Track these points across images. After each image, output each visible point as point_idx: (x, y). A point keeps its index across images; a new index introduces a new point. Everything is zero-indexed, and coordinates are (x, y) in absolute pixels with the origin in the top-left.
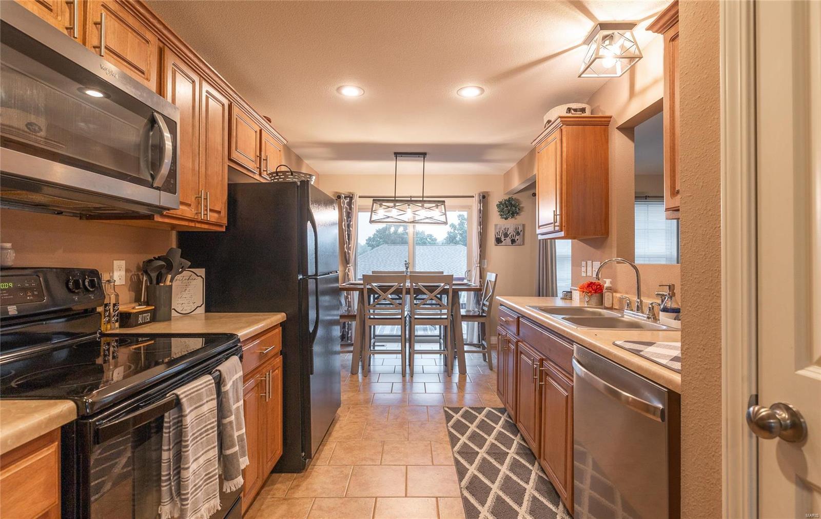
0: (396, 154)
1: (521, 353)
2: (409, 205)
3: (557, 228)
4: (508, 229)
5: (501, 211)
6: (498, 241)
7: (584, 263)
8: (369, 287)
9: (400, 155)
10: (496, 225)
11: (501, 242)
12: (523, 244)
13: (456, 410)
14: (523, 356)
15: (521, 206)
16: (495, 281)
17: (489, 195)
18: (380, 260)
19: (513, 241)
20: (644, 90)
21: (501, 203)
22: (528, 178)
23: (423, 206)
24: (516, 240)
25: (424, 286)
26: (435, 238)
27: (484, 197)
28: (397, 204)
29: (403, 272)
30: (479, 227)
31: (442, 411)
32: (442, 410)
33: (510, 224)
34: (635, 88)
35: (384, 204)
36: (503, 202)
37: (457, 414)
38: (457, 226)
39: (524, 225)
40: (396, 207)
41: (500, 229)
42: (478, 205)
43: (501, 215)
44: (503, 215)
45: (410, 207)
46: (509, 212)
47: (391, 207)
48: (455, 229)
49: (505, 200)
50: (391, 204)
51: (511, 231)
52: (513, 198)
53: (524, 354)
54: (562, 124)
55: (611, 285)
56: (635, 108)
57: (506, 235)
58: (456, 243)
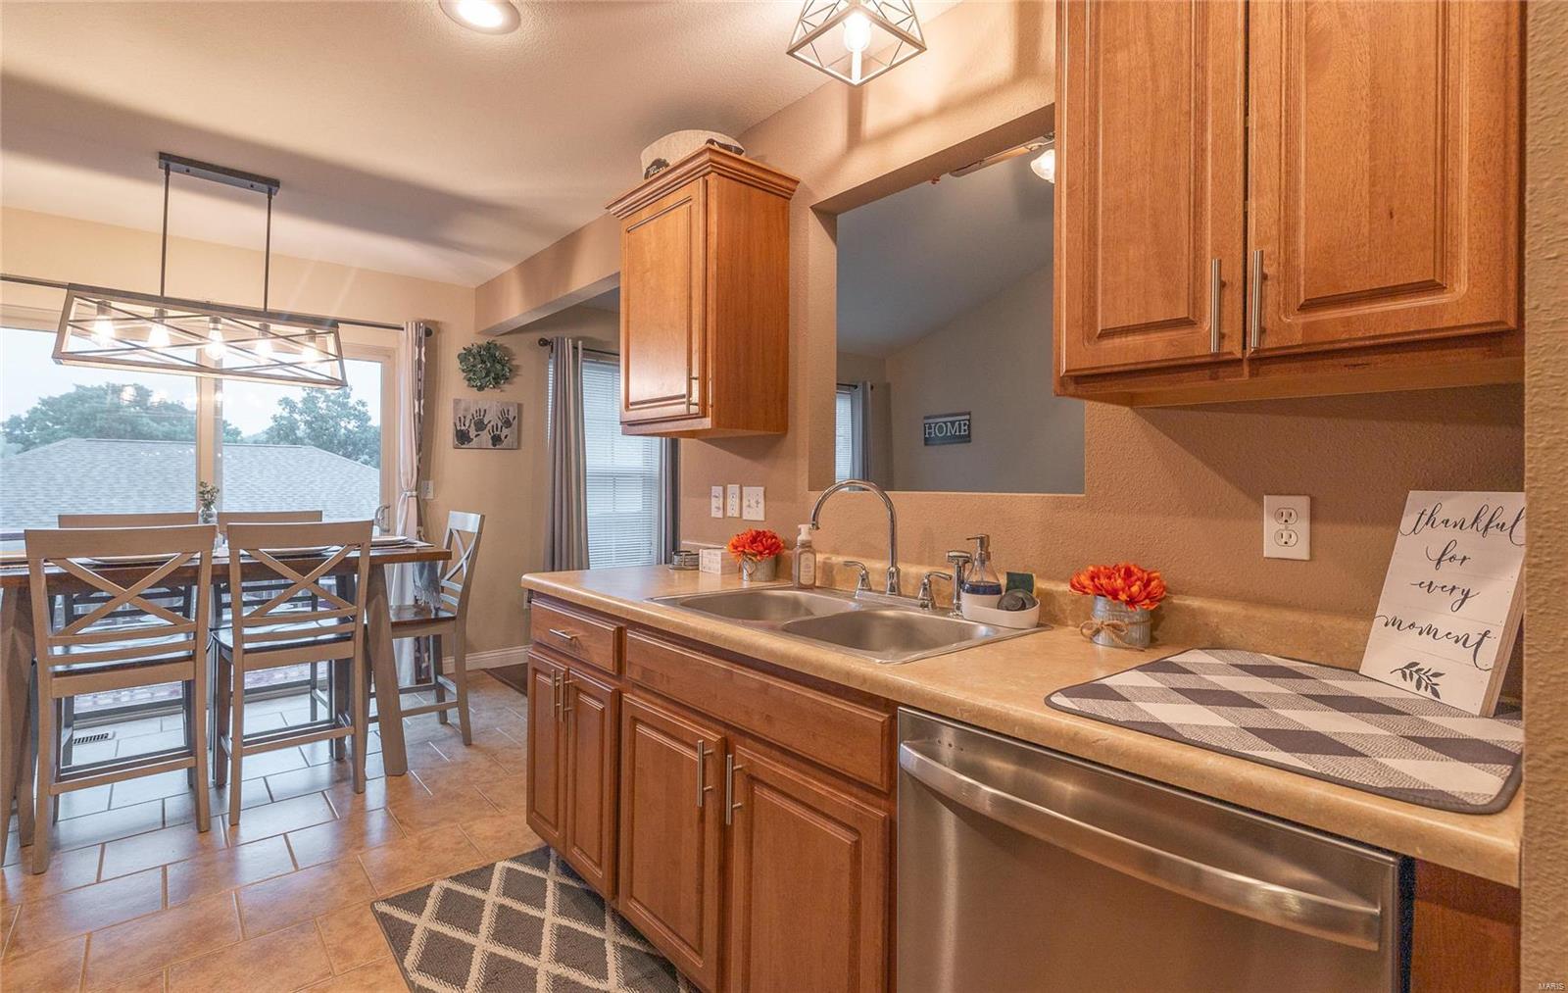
0: (168, 160)
1: (635, 720)
2: (216, 321)
3: (694, 409)
4: (485, 411)
5: (470, 372)
6: (462, 438)
7: (717, 490)
8: (54, 569)
9: (184, 167)
10: (457, 402)
11: (470, 440)
12: (519, 448)
13: (413, 901)
14: (641, 729)
15: (514, 363)
16: (480, 532)
17: (439, 331)
18: (60, 478)
19: (496, 440)
20: (888, 134)
21: (469, 351)
22: (552, 300)
23: (264, 329)
24: (503, 438)
25: (277, 556)
27: (428, 333)
28: (171, 313)
29: (193, 517)
30: (417, 403)
31: (369, 919)
32: (371, 916)
33: (491, 402)
34: (863, 127)
35: (114, 304)
36: (475, 351)
37: (420, 914)
38: (300, 405)
39: (520, 406)
40: (166, 321)
41: (466, 410)
42: (413, 352)
43: (469, 380)
44: (474, 380)
45: (220, 326)
46: (487, 375)
47: (149, 319)
48: (291, 412)
49: (480, 347)
50: (149, 311)
51: (492, 418)
52: (498, 343)
53: (643, 723)
54: (710, 169)
55: (809, 538)
56: (862, 169)
57: (480, 426)
58: (297, 441)
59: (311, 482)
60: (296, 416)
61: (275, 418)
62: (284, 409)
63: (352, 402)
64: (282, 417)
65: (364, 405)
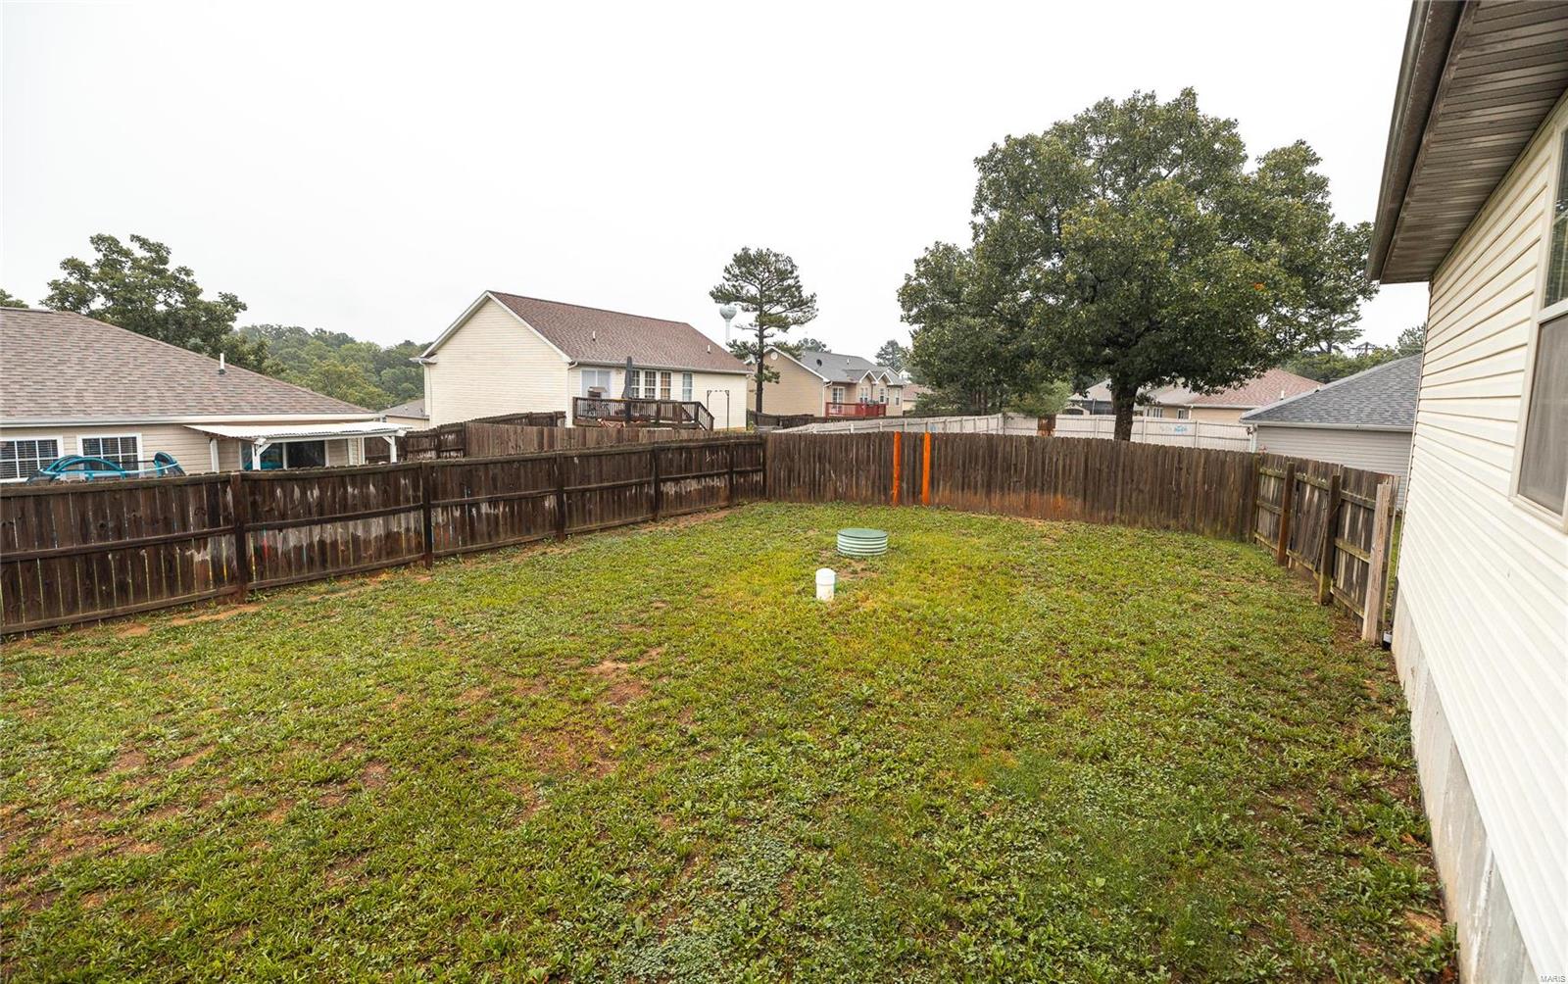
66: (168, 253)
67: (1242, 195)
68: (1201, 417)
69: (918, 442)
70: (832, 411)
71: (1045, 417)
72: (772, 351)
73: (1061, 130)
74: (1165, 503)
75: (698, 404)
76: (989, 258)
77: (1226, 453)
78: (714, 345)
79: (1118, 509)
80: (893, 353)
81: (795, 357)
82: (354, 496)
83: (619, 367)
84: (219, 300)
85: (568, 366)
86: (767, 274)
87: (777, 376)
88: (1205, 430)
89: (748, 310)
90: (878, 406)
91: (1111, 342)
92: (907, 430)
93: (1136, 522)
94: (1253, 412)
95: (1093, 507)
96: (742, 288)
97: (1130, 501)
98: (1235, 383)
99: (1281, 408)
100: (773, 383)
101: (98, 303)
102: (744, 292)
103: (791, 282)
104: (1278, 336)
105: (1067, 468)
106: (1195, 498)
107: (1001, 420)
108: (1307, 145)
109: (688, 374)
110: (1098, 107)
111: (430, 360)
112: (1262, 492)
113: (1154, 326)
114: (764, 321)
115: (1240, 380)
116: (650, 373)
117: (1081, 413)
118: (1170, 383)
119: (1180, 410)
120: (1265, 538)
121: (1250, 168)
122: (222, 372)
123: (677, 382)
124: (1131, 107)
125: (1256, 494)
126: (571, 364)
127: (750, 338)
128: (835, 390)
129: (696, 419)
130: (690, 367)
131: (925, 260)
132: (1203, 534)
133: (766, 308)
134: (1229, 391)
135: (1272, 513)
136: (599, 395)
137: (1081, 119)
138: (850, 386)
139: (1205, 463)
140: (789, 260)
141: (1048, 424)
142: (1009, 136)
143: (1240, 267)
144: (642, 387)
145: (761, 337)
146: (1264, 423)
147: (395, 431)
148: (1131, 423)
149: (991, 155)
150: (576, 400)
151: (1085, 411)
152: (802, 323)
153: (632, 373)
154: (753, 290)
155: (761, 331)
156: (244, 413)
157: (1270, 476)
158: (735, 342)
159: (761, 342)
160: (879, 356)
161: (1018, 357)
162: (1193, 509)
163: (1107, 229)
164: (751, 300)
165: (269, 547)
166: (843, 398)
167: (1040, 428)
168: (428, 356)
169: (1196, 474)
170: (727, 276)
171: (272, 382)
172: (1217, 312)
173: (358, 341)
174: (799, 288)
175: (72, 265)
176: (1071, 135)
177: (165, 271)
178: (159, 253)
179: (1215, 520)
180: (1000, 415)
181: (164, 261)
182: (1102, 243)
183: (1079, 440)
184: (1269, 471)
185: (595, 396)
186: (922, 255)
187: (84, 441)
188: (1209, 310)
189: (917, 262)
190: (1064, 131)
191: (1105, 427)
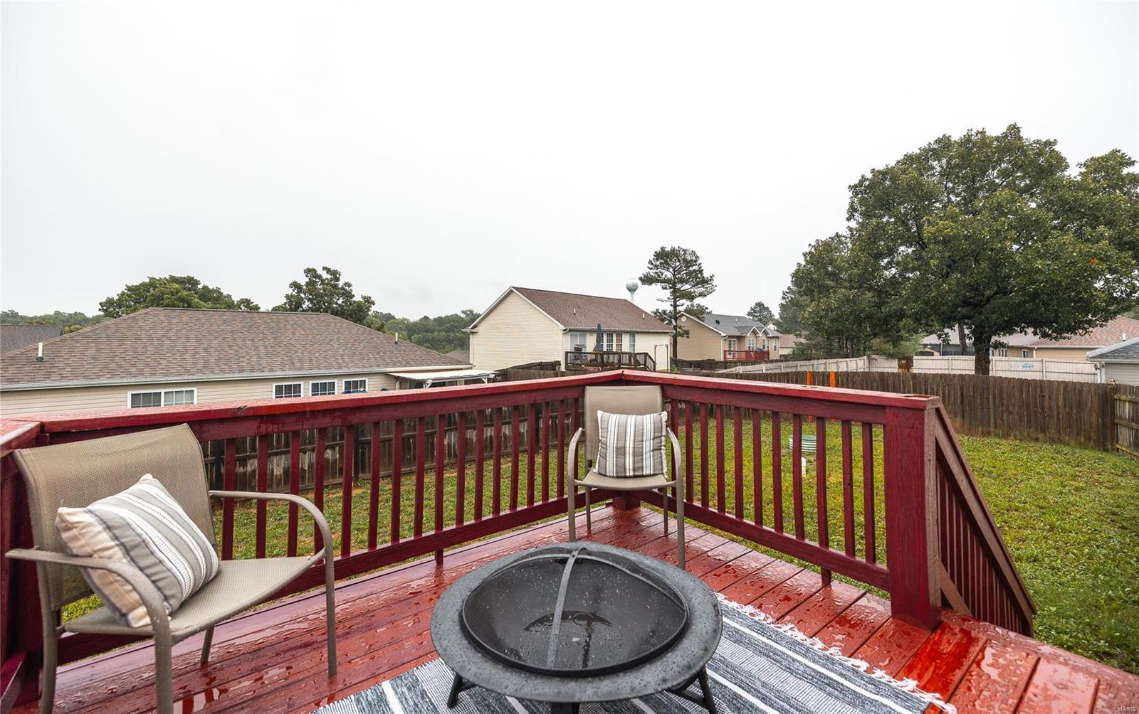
18: (144, 338)
26: (257, 305)
38: (304, 287)
48: (299, 293)
59: (331, 340)
60: (302, 295)
61: (287, 297)
62: (293, 290)
63: (341, 284)
64: (292, 296)
65: (349, 285)
66: (340, 275)
67: (1069, 196)
68: (1046, 356)
69: (826, 378)
70: (729, 357)
71: (904, 358)
72: (683, 315)
73: (909, 159)
74: (1033, 421)
75: (646, 354)
76: (864, 250)
77: (1082, 384)
78: (646, 313)
79: (992, 426)
80: (760, 311)
81: (700, 320)
82: (505, 411)
83: (591, 331)
84: (361, 300)
85: (562, 332)
86: (678, 264)
87: (687, 333)
88: (1052, 367)
89: (666, 288)
90: (764, 353)
91: (966, 303)
92: (799, 369)
93: (1009, 435)
94: (1097, 352)
95: (971, 424)
96: (662, 274)
97: (1002, 419)
98: (1081, 331)
99: (1126, 349)
100: (685, 338)
101: (306, 304)
102: (663, 276)
103: (696, 268)
104: (1115, 295)
105: (946, 395)
106: (1058, 417)
107: (866, 361)
108: (1122, 152)
109: (633, 334)
110: (938, 141)
111: (474, 330)
112: (1118, 413)
113: (1005, 292)
114: (677, 295)
115: (1084, 329)
116: (610, 334)
117: (932, 354)
118: (1021, 332)
119: (1026, 351)
120: (1127, 447)
121: (1073, 172)
122: (396, 343)
123: (626, 339)
124: (967, 140)
125: (1113, 413)
126: (564, 330)
127: (668, 307)
128: (730, 341)
129: (645, 364)
130: (634, 330)
131: (810, 252)
132: (1069, 444)
133: (678, 286)
134: (1074, 337)
135: (1130, 428)
136: (581, 349)
137: (925, 150)
138: (740, 338)
139: (1064, 392)
140: (694, 253)
141: (907, 363)
142: (874, 169)
143: (1075, 249)
144: (605, 344)
145: (675, 306)
146: (1108, 361)
147: (488, 375)
148: (988, 362)
149: (861, 182)
150: (567, 353)
151: (935, 353)
152: (705, 296)
153: (599, 333)
154: (668, 274)
155: (675, 302)
156: (412, 366)
157: (1125, 401)
158: (657, 310)
159: (675, 309)
160: (749, 314)
161: (890, 316)
162: (1058, 424)
163: (959, 228)
164: (668, 281)
165: (470, 439)
166: (735, 347)
167: (900, 366)
168: (473, 328)
169: (1057, 399)
170: (650, 266)
171: (419, 348)
172: (1060, 282)
173: (397, 317)
174: (701, 272)
175: (295, 285)
176: (916, 162)
177: (337, 285)
178: (335, 275)
179: (1078, 434)
180: (865, 357)
181: (338, 280)
182: (956, 237)
183: (954, 375)
184: (1123, 397)
185: (578, 350)
186: (808, 250)
187: (346, 382)
188: (1052, 280)
189: (805, 255)
190: (912, 159)
191: (964, 365)
